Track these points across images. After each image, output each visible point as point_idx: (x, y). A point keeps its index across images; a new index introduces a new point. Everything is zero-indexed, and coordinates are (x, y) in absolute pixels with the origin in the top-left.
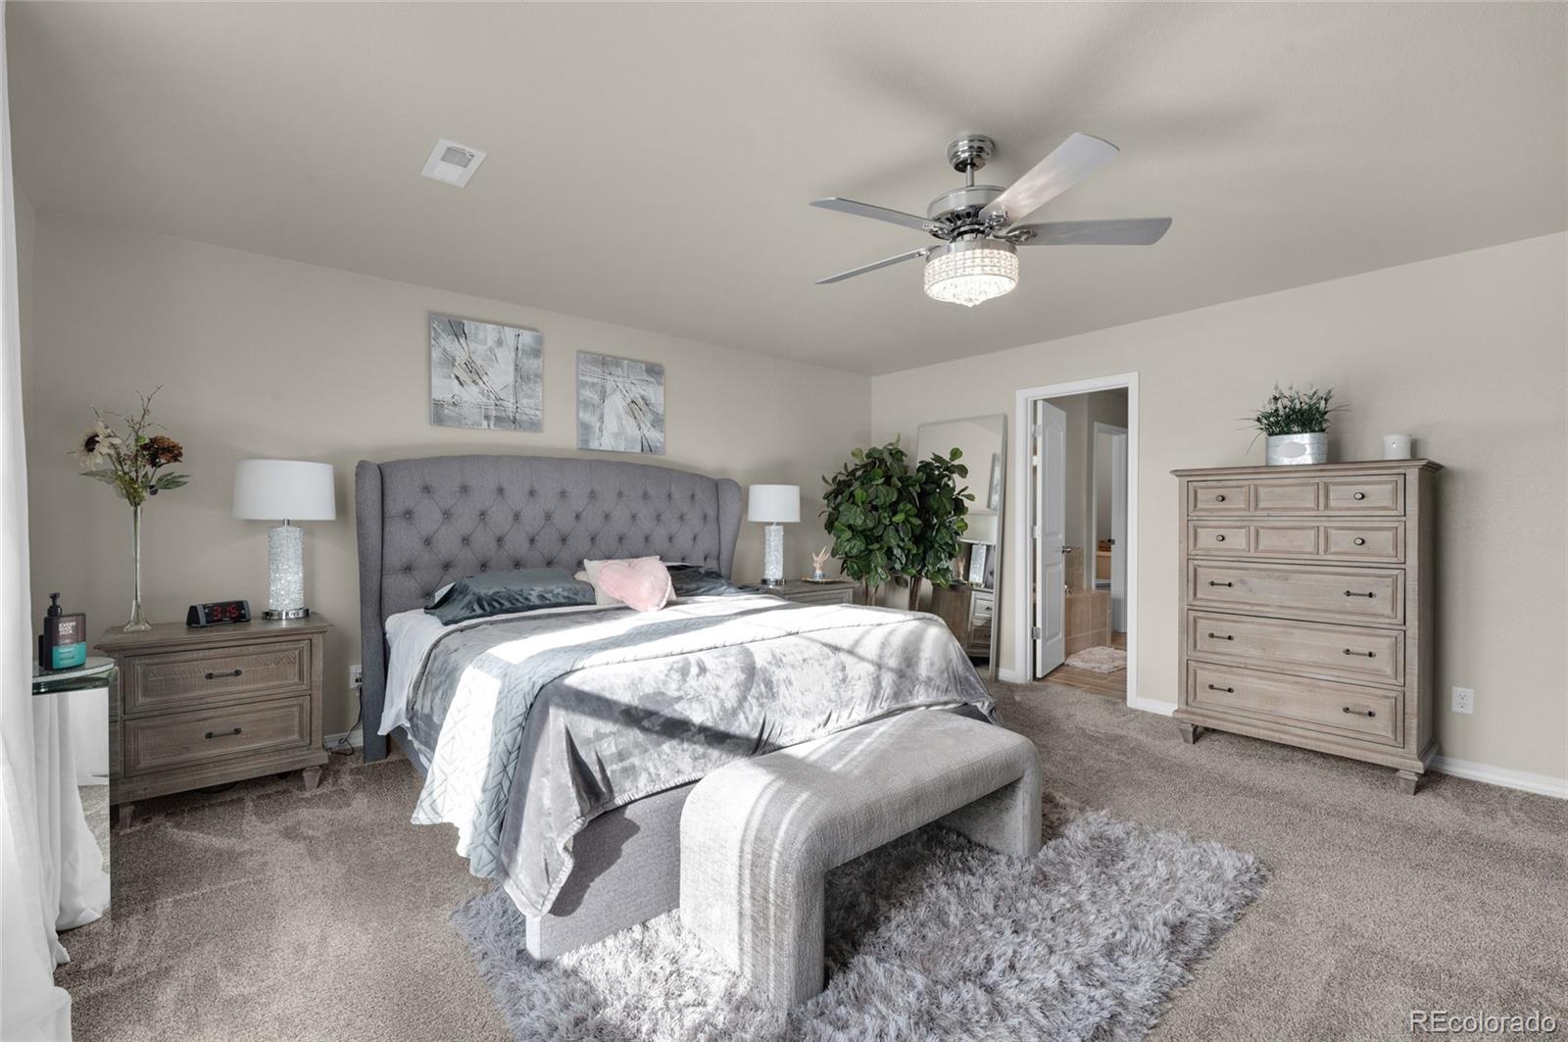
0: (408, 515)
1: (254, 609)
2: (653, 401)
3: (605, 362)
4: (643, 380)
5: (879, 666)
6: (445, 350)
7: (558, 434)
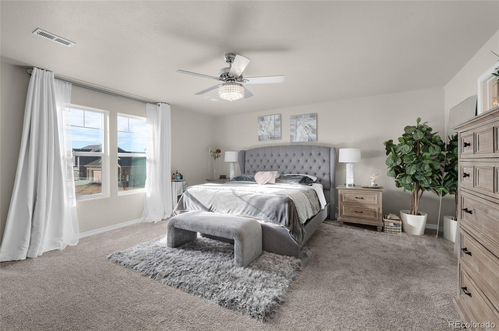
0: (248, 161)
1: (227, 177)
2: (312, 125)
3: (297, 117)
4: (309, 120)
5: (248, 203)
6: (260, 125)
7: (285, 140)
